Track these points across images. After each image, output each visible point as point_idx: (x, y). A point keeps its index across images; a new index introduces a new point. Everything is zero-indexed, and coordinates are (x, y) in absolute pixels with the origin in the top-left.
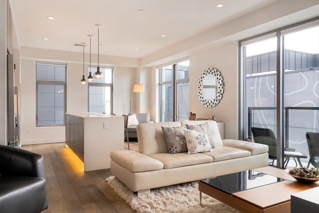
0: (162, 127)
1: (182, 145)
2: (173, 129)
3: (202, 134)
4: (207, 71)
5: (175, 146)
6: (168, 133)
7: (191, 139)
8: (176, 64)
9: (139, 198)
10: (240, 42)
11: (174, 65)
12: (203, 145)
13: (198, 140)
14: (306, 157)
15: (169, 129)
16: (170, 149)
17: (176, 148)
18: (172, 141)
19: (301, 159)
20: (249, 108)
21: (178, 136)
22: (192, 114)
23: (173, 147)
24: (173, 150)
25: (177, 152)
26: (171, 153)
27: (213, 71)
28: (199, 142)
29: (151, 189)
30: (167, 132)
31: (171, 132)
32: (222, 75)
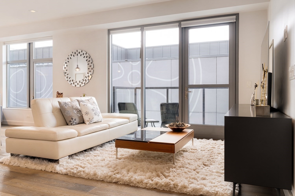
0: (58, 101)
1: (79, 117)
2: (69, 103)
3: (96, 107)
4: (75, 53)
5: (74, 118)
6: (66, 107)
7: (88, 111)
8: (32, 43)
9: (61, 165)
10: (109, 31)
11: (30, 44)
12: (98, 116)
13: (94, 112)
14: (158, 122)
15: (65, 103)
16: (70, 121)
17: (75, 120)
18: (71, 114)
19: (155, 123)
20: (114, 87)
21: (75, 109)
22: (59, 94)
23: (73, 119)
24: (73, 122)
25: (76, 124)
26: (71, 124)
27: (82, 53)
28: (94, 113)
29: (69, 156)
30: (64, 106)
31: (69, 106)
32: (91, 57)
